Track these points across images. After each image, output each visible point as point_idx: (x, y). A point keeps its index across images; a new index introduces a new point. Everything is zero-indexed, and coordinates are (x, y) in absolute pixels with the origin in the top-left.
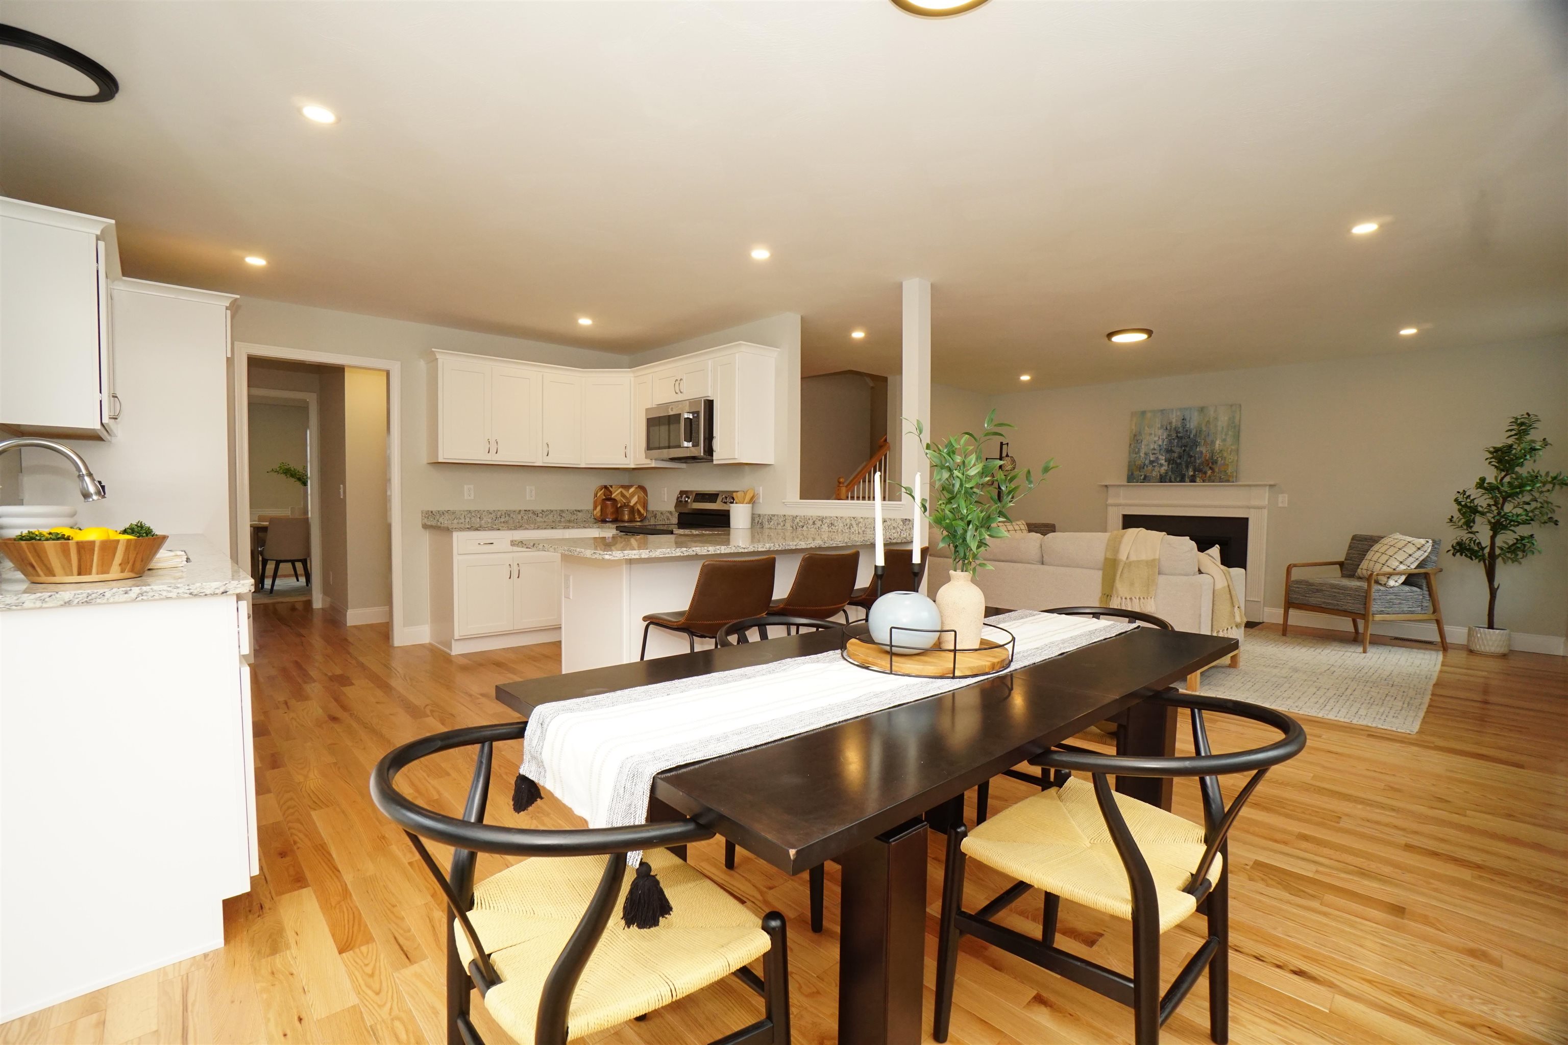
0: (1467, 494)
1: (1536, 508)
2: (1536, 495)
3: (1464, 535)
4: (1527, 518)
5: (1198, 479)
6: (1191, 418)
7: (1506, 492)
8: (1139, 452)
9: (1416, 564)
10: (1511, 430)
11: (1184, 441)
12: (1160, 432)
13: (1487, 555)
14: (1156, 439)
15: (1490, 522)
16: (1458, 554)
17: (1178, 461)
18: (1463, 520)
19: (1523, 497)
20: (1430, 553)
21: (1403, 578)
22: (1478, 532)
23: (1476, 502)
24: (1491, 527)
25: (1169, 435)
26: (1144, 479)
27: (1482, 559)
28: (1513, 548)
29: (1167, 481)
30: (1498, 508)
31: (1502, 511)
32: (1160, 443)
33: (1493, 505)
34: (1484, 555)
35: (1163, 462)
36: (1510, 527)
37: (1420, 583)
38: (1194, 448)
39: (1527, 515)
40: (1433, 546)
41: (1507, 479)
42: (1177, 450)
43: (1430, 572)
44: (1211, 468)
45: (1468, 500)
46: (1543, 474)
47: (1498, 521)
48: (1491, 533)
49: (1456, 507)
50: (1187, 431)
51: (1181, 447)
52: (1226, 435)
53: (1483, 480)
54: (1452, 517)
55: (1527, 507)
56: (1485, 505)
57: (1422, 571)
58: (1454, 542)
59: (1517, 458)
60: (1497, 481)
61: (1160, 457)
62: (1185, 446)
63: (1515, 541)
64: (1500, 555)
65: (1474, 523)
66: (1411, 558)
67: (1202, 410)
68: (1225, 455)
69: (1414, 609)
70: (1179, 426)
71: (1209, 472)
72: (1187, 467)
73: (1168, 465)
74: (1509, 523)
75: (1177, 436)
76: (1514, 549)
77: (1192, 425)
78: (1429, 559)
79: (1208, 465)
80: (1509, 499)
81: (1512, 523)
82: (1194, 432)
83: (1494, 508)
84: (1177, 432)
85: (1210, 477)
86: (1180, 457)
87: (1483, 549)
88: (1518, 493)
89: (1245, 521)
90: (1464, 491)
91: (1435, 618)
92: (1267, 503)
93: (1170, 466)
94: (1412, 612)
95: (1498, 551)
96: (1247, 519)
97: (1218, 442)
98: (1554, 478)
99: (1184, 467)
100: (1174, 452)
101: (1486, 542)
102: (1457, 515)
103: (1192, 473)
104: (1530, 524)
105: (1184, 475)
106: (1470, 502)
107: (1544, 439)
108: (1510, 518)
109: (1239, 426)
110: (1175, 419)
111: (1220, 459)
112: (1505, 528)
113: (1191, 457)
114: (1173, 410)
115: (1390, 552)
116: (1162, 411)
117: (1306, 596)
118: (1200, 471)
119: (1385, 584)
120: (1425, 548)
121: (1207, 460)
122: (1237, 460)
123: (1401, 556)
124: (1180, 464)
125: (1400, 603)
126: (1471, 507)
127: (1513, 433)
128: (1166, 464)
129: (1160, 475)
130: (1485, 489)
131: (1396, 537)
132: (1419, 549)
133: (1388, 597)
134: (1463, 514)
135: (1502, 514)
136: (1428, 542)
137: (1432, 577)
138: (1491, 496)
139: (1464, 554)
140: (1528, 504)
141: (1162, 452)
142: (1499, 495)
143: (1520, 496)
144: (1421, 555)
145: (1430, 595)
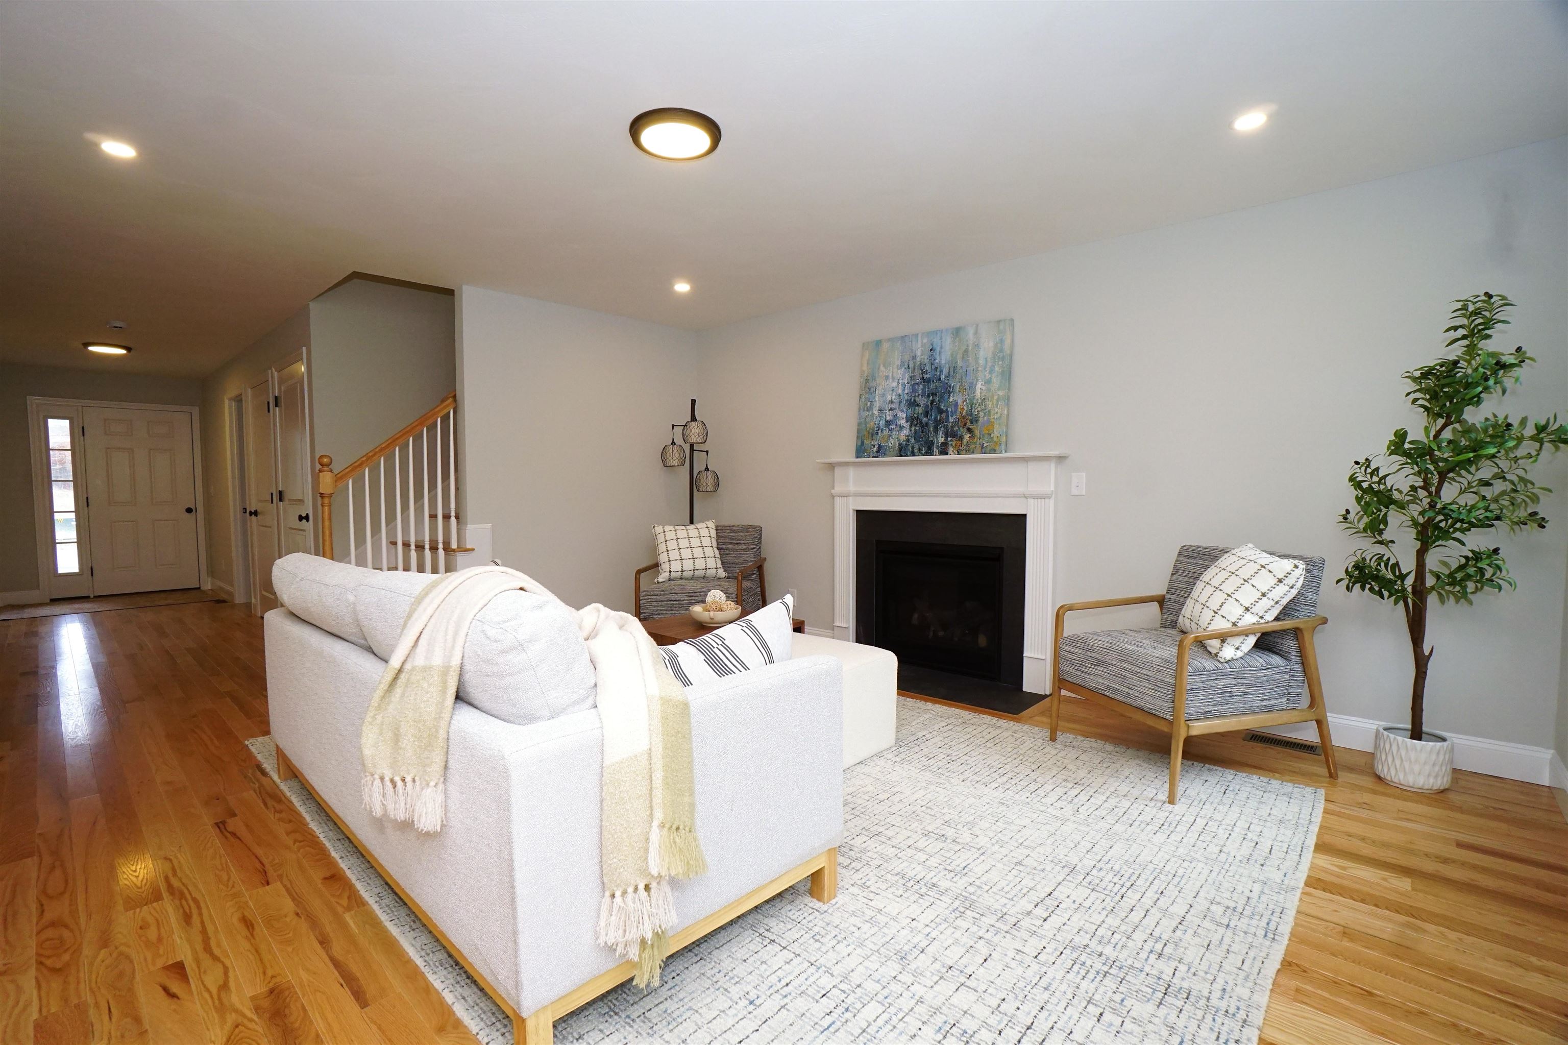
0: (1373, 466)
1: (1504, 493)
2: (1504, 464)
3: (1369, 549)
4: (1488, 514)
5: (951, 449)
6: (941, 348)
7: (1446, 460)
8: (869, 409)
9: (1275, 612)
10: (1455, 328)
11: (932, 386)
12: (899, 373)
13: (1410, 589)
14: (895, 384)
15: (1415, 524)
16: (1358, 585)
17: (924, 420)
18: (1366, 520)
19: (1477, 470)
20: (1303, 586)
21: (1252, 640)
22: (1393, 542)
23: (1389, 482)
24: (1418, 533)
25: (912, 378)
26: (878, 452)
27: (1401, 596)
28: (1459, 576)
29: (909, 454)
30: (1430, 493)
31: (1438, 501)
32: (900, 391)
33: (1420, 487)
34: (1404, 590)
35: (903, 422)
36: (1454, 532)
37: (1285, 648)
38: (946, 397)
39: (1487, 509)
40: (1307, 571)
41: (1447, 434)
42: (923, 401)
43: (1301, 626)
44: (970, 431)
45: (1375, 479)
46: (1515, 421)
47: (1431, 520)
48: (1418, 544)
49: (1353, 493)
50: (936, 369)
51: (928, 396)
52: (991, 372)
53: (1401, 436)
54: (1348, 512)
55: (1487, 492)
56: (1406, 489)
57: (1288, 624)
58: (1350, 563)
59: (1468, 386)
60: (1428, 438)
61: (899, 414)
62: (934, 394)
63: (1463, 561)
64: (1433, 588)
65: (1386, 524)
66: (1265, 599)
67: (957, 332)
68: (989, 406)
69: (1272, 702)
70: (926, 361)
71: (967, 437)
72: (936, 430)
73: (911, 426)
74: (1452, 526)
75: (923, 378)
76: (1462, 580)
77: (943, 359)
78: (1302, 599)
79: (965, 424)
80: (1451, 475)
81: (1458, 525)
82: (945, 371)
83: (1422, 493)
84: (923, 372)
85: (968, 445)
86: (926, 414)
87: (1403, 577)
88: (1469, 462)
89: (1020, 520)
90: (1367, 459)
91: (1315, 718)
92: (1052, 488)
93: (913, 429)
94: (1270, 710)
95: (1430, 581)
96: (1025, 516)
97: (979, 386)
98: (1541, 429)
99: (931, 429)
100: (918, 406)
101: (1408, 565)
102: (1355, 508)
103: (943, 439)
104: (1492, 526)
105: (932, 443)
106: (1379, 483)
107: (1519, 349)
108: (1454, 515)
109: (1011, 356)
110: (920, 352)
111: (982, 414)
112: (1445, 534)
113: (941, 412)
114: (917, 335)
115: (1228, 587)
116: (903, 338)
117: (1082, 672)
118: (954, 435)
119: (1216, 655)
120: (1290, 581)
121: (964, 417)
122: (1008, 415)
123: (1247, 596)
124: (927, 424)
125: (1246, 693)
126: (1379, 491)
127: (1461, 332)
128: (907, 425)
129: (900, 444)
130: (1406, 454)
131: (1242, 555)
132: (1280, 581)
133: (1221, 683)
134: (1366, 508)
135: (1439, 506)
136: (1296, 567)
137: (1307, 636)
138: (1416, 469)
139: (1368, 586)
140: (1487, 484)
141: (902, 405)
142: (1431, 467)
143: (1473, 469)
144: (1283, 594)
145: (1305, 671)
